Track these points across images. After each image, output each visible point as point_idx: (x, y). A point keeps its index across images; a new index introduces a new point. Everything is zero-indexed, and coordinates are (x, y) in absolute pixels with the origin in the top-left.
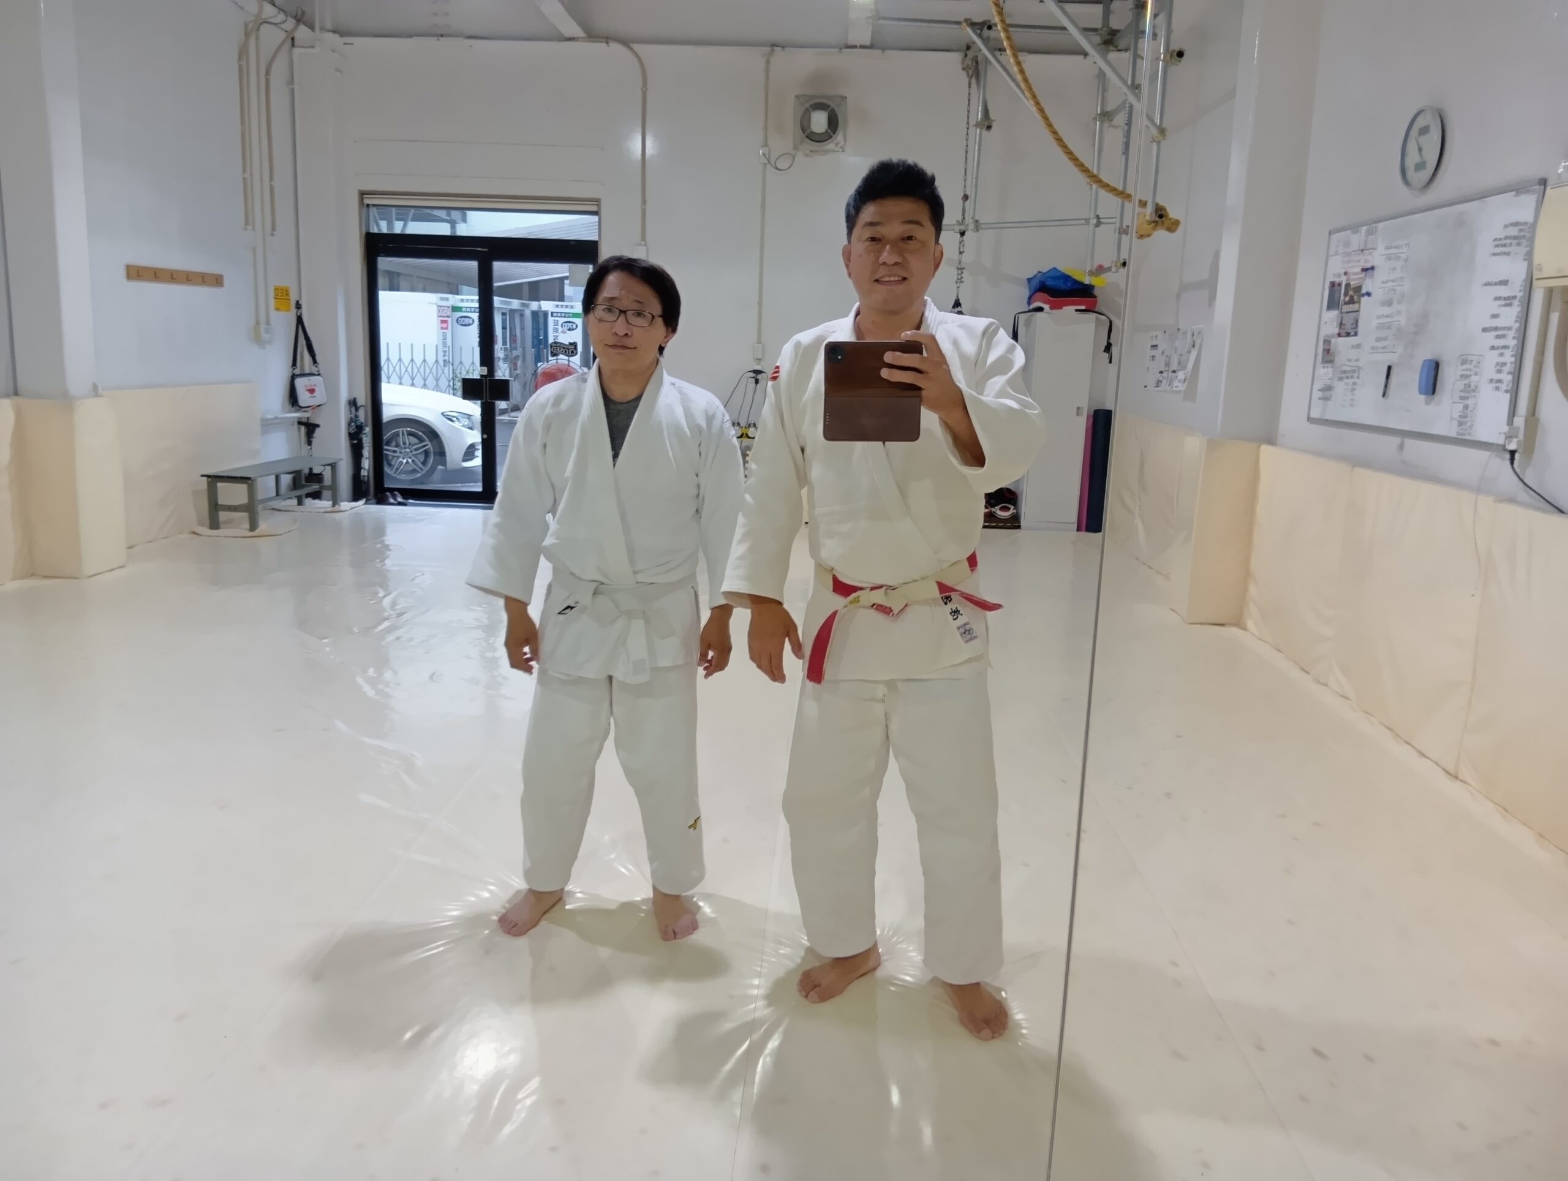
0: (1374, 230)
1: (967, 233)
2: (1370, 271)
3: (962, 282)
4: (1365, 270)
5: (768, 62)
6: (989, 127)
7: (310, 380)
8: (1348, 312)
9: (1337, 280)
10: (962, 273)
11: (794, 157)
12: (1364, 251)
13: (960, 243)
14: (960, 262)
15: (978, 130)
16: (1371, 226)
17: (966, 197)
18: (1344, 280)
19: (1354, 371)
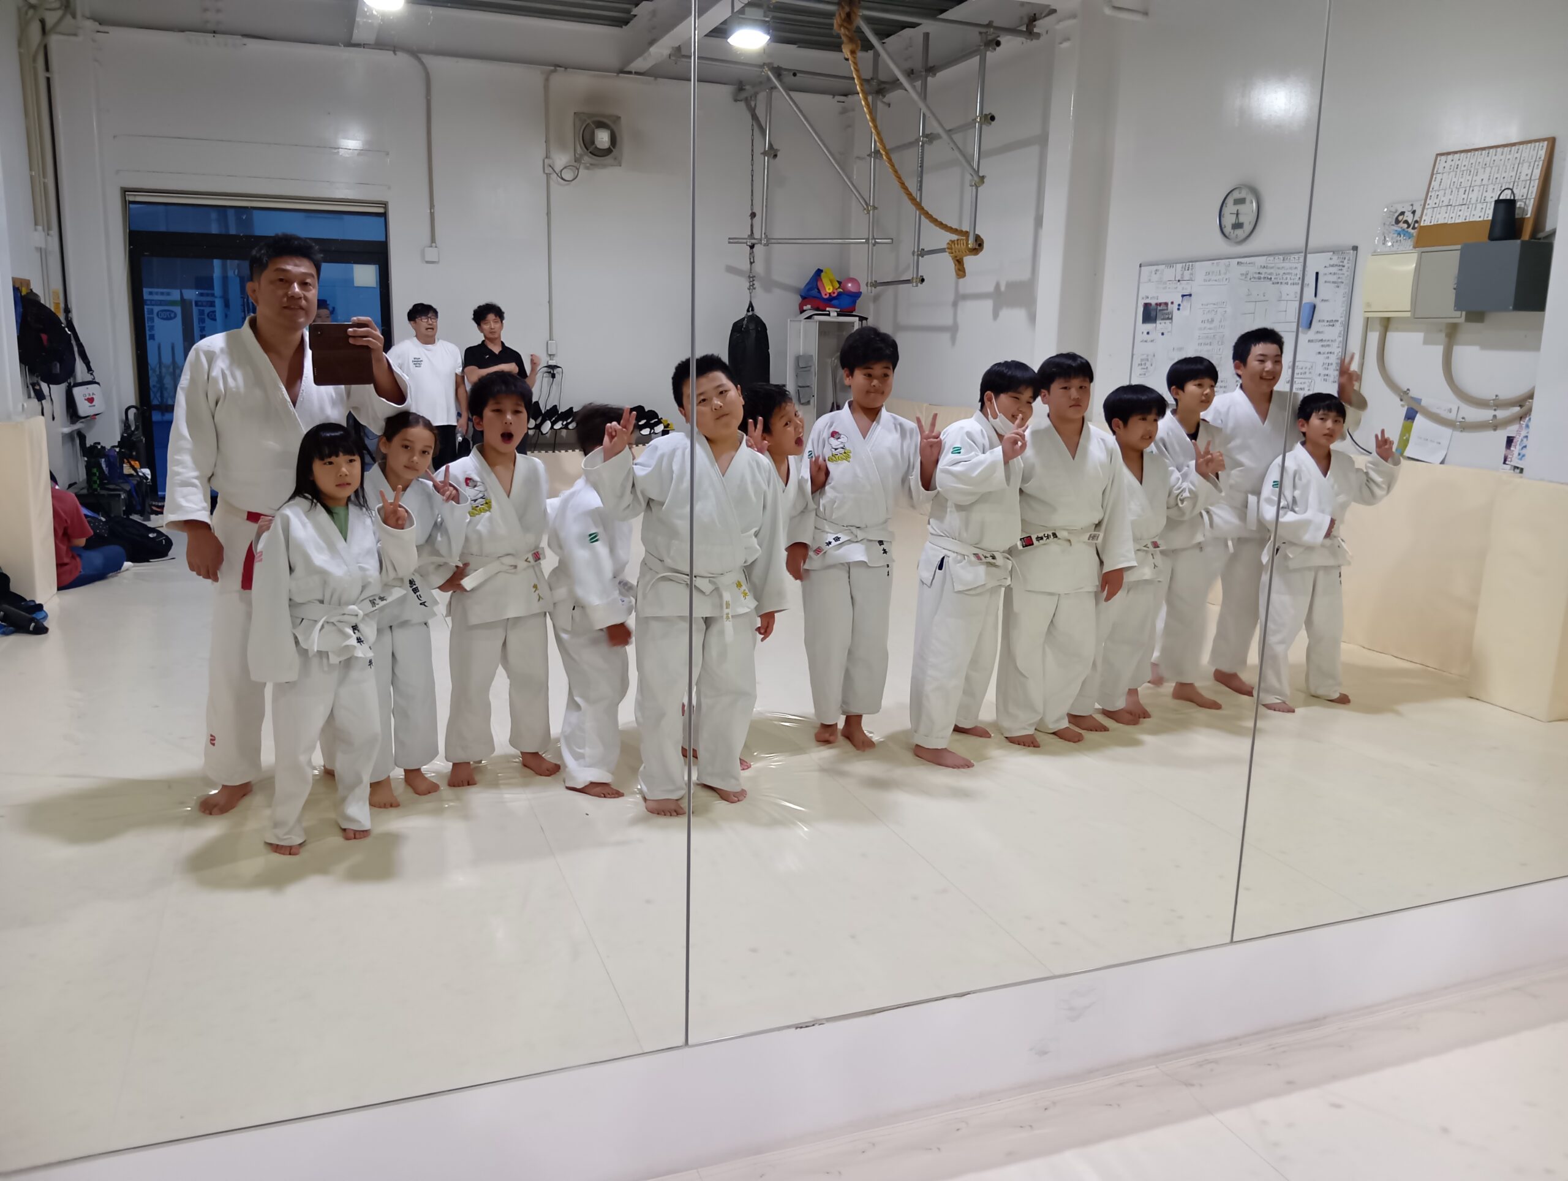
0: (1190, 267)
1: (756, 246)
2: (1188, 296)
3: (754, 289)
4: (1183, 295)
5: (547, 80)
6: (775, 156)
7: (87, 388)
9: (1152, 301)
10: (754, 280)
11: (578, 170)
12: (1181, 282)
13: (750, 254)
14: (751, 270)
15: (766, 158)
16: (1187, 264)
17: (753, 215)
18: (1160, 301)
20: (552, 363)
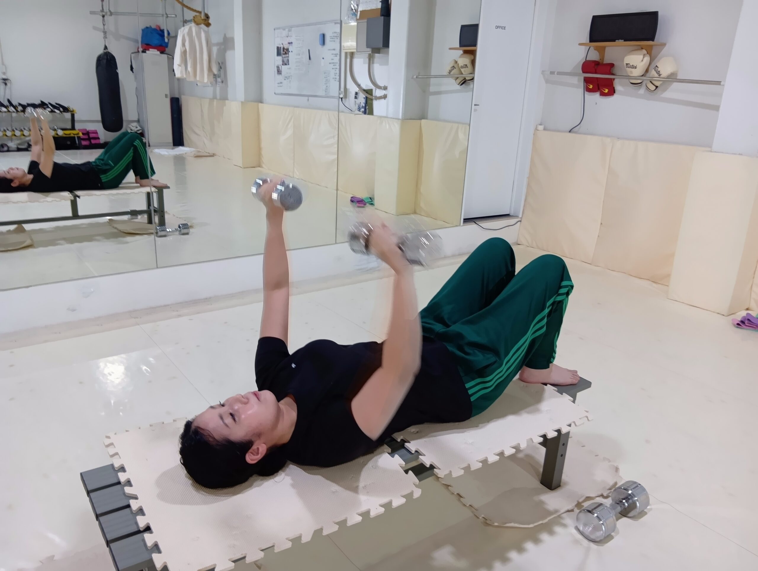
0: (291, 30)
1: (105, 16)
2: (291, 44)
3: (107, 38)
4: (289, 43)
8: (285, 57)
9: (279, 46)
10: (106, 34)
12: (288, 37)
13: (103, 20)
14: (104, 29)
16: (290, 28)
18: (282, 46)
19: (289, 77)
20: (4, 77)
